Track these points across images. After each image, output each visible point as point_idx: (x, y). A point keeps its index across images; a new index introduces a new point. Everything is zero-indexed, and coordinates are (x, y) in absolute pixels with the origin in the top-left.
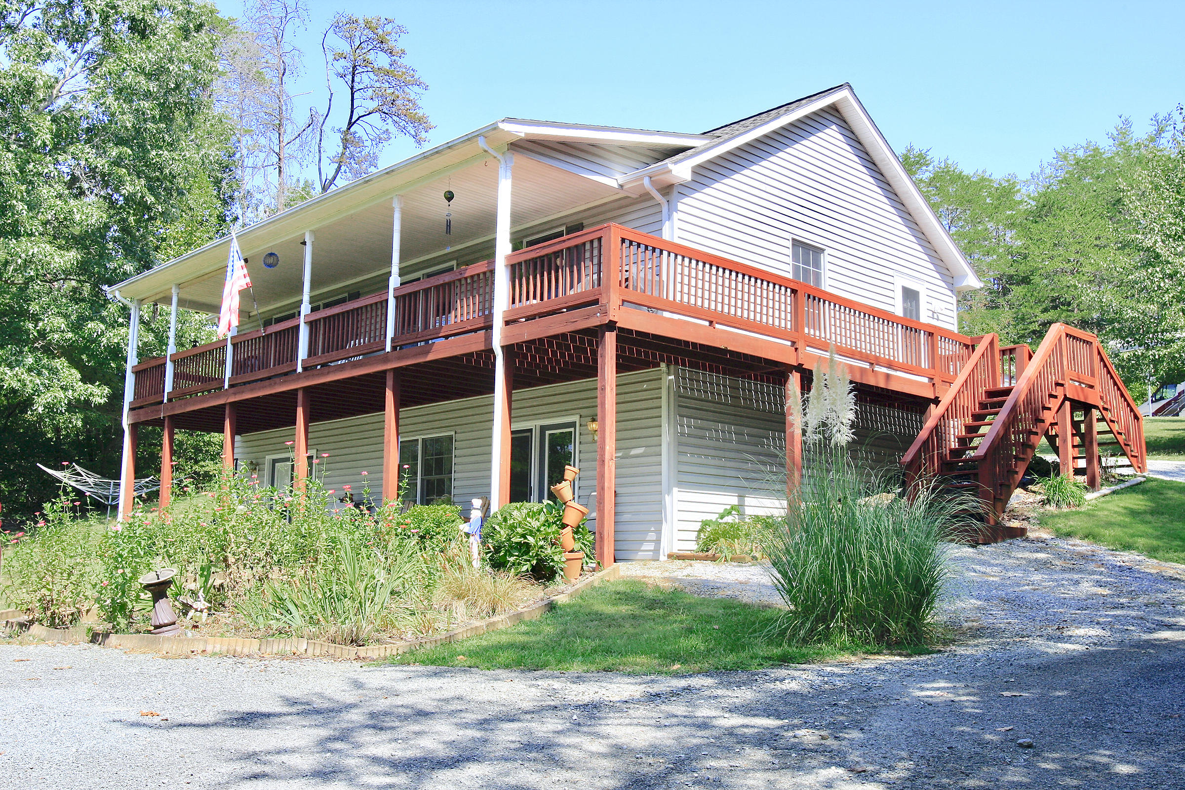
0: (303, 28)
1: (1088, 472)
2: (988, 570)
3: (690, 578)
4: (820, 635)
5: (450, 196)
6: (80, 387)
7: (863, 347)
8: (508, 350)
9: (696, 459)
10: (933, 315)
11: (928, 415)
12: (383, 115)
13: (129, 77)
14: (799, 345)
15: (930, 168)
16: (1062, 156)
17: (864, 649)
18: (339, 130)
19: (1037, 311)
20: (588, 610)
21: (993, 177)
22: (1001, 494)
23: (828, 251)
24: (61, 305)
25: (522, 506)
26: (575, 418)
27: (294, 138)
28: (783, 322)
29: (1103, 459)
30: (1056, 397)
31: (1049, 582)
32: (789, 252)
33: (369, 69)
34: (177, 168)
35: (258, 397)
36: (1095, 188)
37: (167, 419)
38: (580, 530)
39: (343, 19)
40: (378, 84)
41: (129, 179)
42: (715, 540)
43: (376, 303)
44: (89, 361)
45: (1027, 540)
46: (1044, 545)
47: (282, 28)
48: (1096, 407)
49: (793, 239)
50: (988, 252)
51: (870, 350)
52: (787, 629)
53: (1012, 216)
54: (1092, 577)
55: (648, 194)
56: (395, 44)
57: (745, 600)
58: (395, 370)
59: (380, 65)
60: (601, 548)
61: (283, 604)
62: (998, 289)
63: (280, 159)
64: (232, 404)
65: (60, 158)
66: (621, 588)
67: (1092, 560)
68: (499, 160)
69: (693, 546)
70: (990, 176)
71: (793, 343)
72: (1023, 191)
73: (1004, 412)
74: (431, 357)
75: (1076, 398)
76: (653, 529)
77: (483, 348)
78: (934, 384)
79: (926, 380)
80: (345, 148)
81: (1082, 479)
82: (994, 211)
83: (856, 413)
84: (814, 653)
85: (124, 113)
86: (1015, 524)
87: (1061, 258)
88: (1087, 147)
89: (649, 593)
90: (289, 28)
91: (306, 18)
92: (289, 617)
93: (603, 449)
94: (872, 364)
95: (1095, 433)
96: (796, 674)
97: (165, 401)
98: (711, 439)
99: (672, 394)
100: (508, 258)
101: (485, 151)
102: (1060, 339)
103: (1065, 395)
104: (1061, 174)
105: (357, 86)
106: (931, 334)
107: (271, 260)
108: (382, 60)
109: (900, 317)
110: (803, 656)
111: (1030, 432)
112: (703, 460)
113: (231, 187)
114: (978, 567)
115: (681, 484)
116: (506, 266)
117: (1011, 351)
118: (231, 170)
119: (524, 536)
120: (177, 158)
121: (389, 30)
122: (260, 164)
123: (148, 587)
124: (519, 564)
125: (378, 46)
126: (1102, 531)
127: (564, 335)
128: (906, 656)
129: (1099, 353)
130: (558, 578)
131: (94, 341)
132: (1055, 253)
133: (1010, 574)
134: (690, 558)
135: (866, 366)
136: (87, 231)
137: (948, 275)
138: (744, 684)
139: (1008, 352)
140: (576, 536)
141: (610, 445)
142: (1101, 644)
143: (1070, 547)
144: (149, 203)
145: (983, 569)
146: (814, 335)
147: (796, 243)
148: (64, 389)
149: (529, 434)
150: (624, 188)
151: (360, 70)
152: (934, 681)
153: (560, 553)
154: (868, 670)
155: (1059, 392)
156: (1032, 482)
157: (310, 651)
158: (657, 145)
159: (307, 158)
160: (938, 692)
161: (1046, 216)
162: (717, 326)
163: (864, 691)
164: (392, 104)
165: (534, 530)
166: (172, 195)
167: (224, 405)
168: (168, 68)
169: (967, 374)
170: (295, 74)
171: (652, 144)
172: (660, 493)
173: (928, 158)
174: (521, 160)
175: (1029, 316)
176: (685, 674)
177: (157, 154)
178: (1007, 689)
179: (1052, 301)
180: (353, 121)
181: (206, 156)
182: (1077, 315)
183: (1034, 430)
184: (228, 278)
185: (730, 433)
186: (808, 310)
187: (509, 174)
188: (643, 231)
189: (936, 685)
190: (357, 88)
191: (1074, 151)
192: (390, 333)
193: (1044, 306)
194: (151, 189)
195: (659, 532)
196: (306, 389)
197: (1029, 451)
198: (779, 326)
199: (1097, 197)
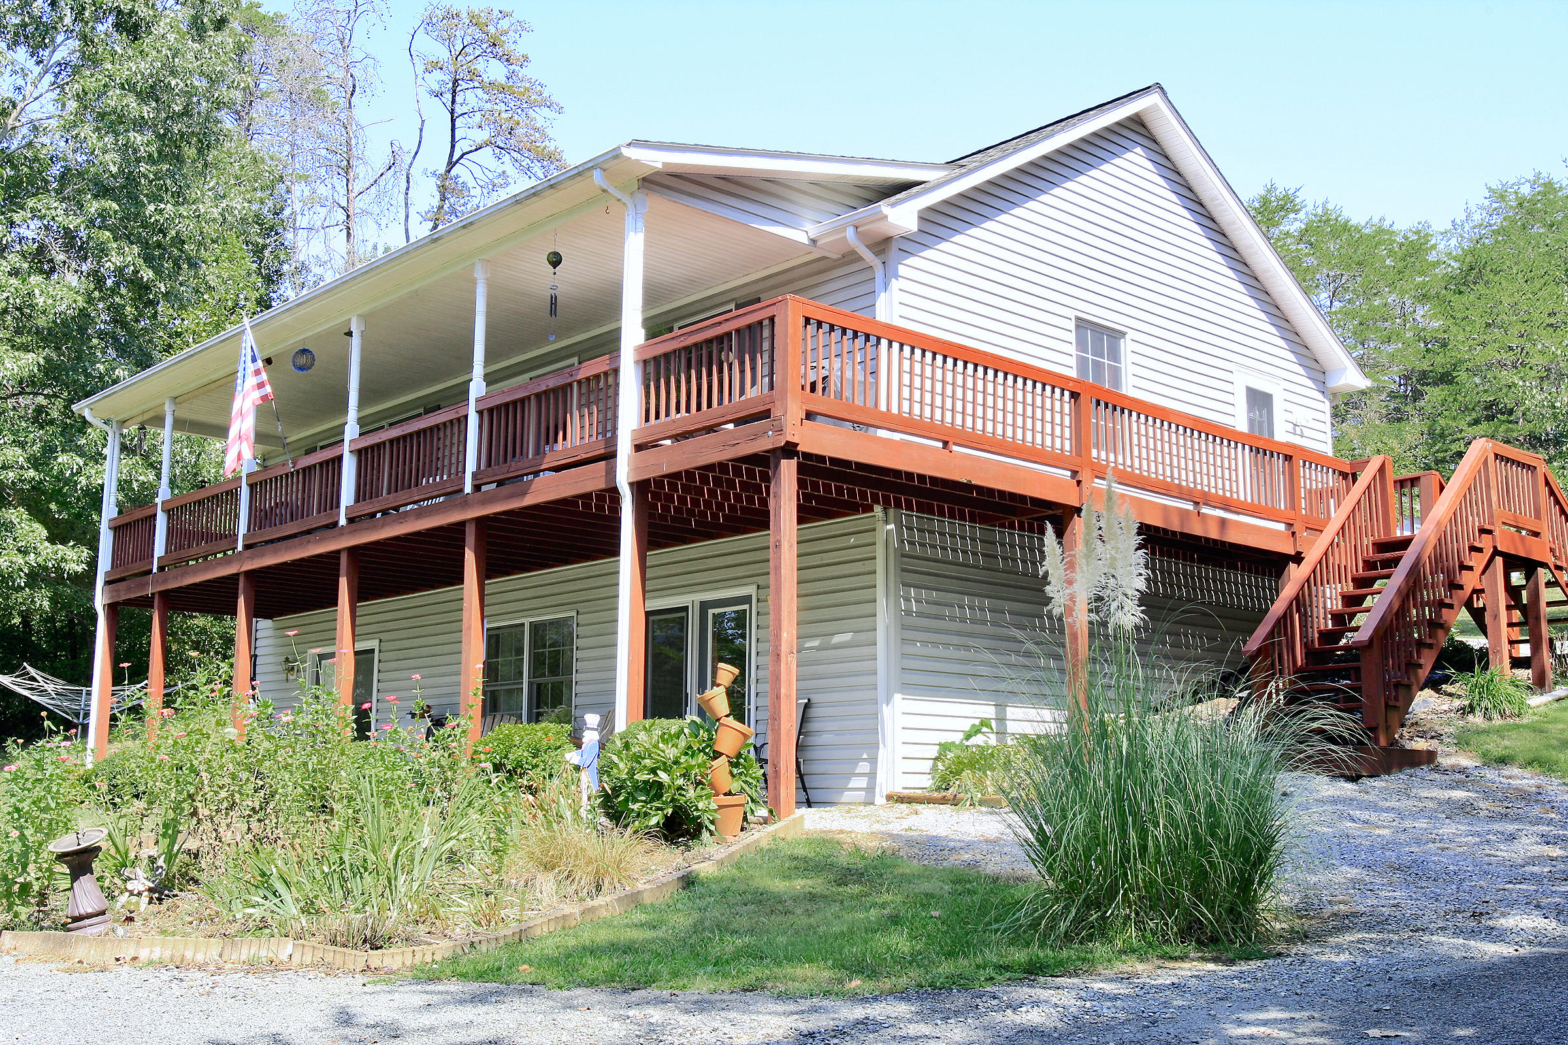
0: (380, 26)
1: (1534, 663)
2: (1374, 817)
3: (910, 833)
4: (1093, 927)
5: (555, 260)
6: (47, 548)
7: (1184, 477)
8: (640, 488)
9: (930, 651)
10: (1295, 430)
11: (1286, 580)
12: (497, 151)
13: (114, 98)
14: (1084, 476)
15: (1302, 215)
16: (1500, 195)
17: (1159, 952)
18: (434, 174)
19: (1463, 424)
20: (743, 887)
21: (1394, 228)
22: (1396, 699)
23: (1131, 334)
24: (18, 431)
25: (653, 724)
26: (750, 590)
27: (368, 185)
28: (1058, 441)
29: (1558, 644)
30: (1480, 550)
31: (1467, 836)
32: (1072, 337)
33: (477, 84)
34: (186, 227)
35: (285, 563)
36: (1548, 241)
37: (157, 597)
38: (742, 761)
39: (438, 12)
40: (488, 106)
41: (115, 246)
42: (958, 773)
43: (451, 421)
44: (60, 512)
45: (1437, 769)
46: (1463, 777)
47: (349, 27)
48: (1544, 565)
49: (1078, 319)
50: (1389, 338)
51: (1195, 482)
52: (1042, 917)
53: (1424, 284)
54: (1535, 828)
55: (854, 252)
56: (513, 47)
57: (991, 869)
58: (479, 521)
59: (492, 78)
60: (775, 788)
61: (267, 882)
62: (1406, 391)
63: (348, 216)
64: (249, 574)
65: (17, 218)
66: (801, 851)
67: (1537, 801)
68: (624, 204)
69: (927, 782)
70: (1391, 226)
71: (1075, 473)
72: (1441, 247)
73: (1399, 575)
74: (528, 501)
75: (1513, 552)
76: (865, 756)
77: (603, 486)
78: (1293, 533)
79: (1281, 527)
80: (443, 199)
81: (1524, 674)
82: (1397, 277)
83: (1148, 580)
84: (1079, 958)
85: (105, 152)
86: (1420, 745)
87: (1497, 345)
88: (1534, 181)
89: (843, 860)
90: (360, 27)
91: (385, 12)
92: (277, 901)
93: (778, 636)
94: (1196, 503)
95: (1543, 604)
96: (1044, 994)
97: (155, 570)
98: (952, 619)
99: (891, 550)
100: (639, 349)
101: (604, 191)
102: (1486, 462)
103: (1495, 548)
104: (1496, 220)
105: (459, 110)
106: (1288, 458)
107: (302, 360)
108: (495, 71)
109: (1241, 433)
110: (1060, 963)
111: (1442, 604)
112: (941, 651)
113: (277, 257)
114: (1358, 812)
115: (910, 688)
116: (636, 362)
117: (1414, 481)
118: (277, 234)
119: (653, 771)
120: (185, 214)
121: (505, 28)
122: (319, 224)
123: (62, 857)
124: (646, 814)
125: (489, 50)
126: (1554, 754)
127: (722, 466)
128: (1225, 963)
129: (1547, 483)
130: (705, 835)
131: (67, 482)
132: (1488, 338)
133: (1407, 824)
134: (919, 801)
135: (1189, 507)
136: (54, 322)
137: (1316, 369)
138: (957, 1013)
139: (1409, 484)
140: (735, 771)
141: (789, 633)
142: (1540, 944)
143: (1504, 780)
144: (145, 279)
145: (1365, 815)
146: (1107, 460)
147: (1082, 324)
148: (23, 551)
149: (684, 614)
150: (819, 243)
151: (463, 85)
152: (1262, 1008)
153: (708, 797)
154: (1160, 989)
155: (1486, 543)
156: (1446, 679)
157: (296, 959)
158: (868, 179)
159: (387, 215)
160: (1262, 1029)
161: (1475, 283)
162: (955, 448)
163: (1145, 1027)
164: (510, 133)
165: (669, 763)
166: (180, 268)
167: (238, 575)
168: (169, 84)
169: (1345, 516)
170: (369, 93)
171: (860, 178)
172: (875, 702)
173: (1298, 201)
174: (657, 203)
175: (1450, 431)
176: (867, 995)
177: (156, 210)
178: (1376, 1025)
179: (1486, 409)
180: (454, 159)
181: (229, 209)
182: (1522, 428)
183: (1447, 601)
184: (239, 388)
185: (982, 609)
186: (1097, 422)
187: (640, 224)
188: (846, 309)
189: (1263, 1016)
190: (460, 113)
191: (1516, 187)
192: (471, 466)
193: (1474, 415)
194: (148, 259)
195: (873, 761)
196: (352, 551)
197: (1440, 633)
198: (1052, 447)
199: (1550, 254)
